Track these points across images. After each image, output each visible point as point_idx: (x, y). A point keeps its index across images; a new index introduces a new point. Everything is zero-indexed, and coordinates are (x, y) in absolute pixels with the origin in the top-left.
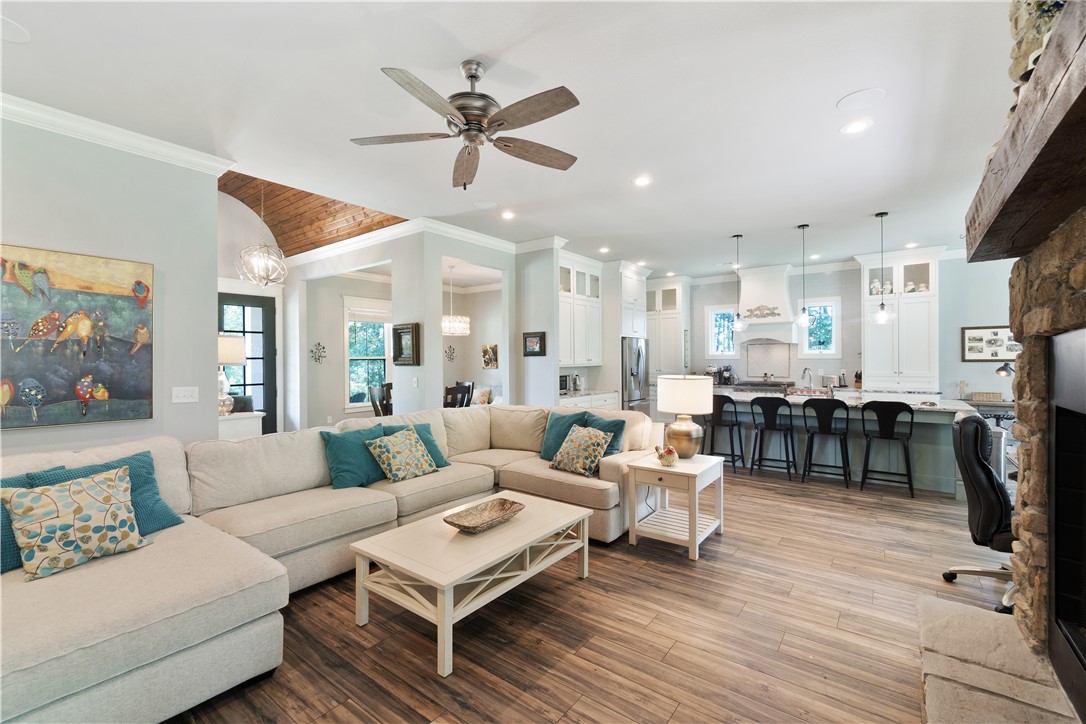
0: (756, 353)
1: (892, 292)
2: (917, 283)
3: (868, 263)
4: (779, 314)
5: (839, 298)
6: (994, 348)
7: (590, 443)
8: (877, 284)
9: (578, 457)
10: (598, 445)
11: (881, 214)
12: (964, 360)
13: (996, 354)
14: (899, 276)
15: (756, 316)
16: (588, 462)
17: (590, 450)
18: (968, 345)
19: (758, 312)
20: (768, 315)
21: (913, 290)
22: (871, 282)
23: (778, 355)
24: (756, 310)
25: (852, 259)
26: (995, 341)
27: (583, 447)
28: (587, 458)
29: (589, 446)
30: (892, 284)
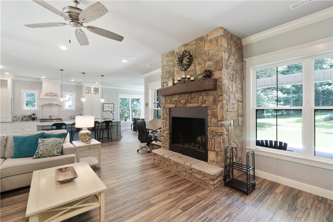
0: (46, 109)
1: (91, 93)
2: (96, 92)
3: (86, 85)
4: (58, 96)
5: (75, 93)
6: (108, 108)
7: (57, 143)
8: (87, 91)
9: (53, 150)
10: (61, 143)
11: (103, 76)
12: (103, 111)
13: (109, 110)
14: (92, 90)
15: (49, 96)
16: (59, 150)
17: (58, 146)
18: (104, 107)
19: (50, 94)
20: (54, 96)
21: (95, 94)
22: (86, 90)
23: (55, 109)
24: (49, 93)
25: (80, 83)
26: (109, 107)
27: (54, 145)
28: (58, 149)
29: (57, 144)
30: (91, 91)
